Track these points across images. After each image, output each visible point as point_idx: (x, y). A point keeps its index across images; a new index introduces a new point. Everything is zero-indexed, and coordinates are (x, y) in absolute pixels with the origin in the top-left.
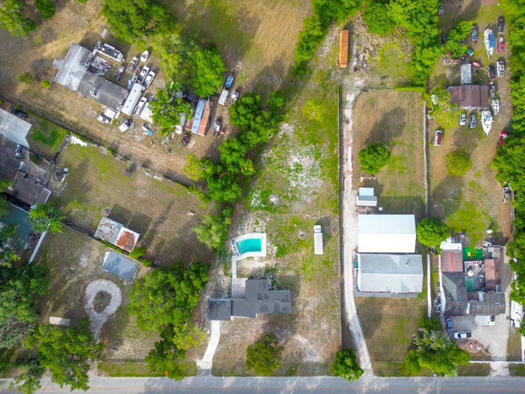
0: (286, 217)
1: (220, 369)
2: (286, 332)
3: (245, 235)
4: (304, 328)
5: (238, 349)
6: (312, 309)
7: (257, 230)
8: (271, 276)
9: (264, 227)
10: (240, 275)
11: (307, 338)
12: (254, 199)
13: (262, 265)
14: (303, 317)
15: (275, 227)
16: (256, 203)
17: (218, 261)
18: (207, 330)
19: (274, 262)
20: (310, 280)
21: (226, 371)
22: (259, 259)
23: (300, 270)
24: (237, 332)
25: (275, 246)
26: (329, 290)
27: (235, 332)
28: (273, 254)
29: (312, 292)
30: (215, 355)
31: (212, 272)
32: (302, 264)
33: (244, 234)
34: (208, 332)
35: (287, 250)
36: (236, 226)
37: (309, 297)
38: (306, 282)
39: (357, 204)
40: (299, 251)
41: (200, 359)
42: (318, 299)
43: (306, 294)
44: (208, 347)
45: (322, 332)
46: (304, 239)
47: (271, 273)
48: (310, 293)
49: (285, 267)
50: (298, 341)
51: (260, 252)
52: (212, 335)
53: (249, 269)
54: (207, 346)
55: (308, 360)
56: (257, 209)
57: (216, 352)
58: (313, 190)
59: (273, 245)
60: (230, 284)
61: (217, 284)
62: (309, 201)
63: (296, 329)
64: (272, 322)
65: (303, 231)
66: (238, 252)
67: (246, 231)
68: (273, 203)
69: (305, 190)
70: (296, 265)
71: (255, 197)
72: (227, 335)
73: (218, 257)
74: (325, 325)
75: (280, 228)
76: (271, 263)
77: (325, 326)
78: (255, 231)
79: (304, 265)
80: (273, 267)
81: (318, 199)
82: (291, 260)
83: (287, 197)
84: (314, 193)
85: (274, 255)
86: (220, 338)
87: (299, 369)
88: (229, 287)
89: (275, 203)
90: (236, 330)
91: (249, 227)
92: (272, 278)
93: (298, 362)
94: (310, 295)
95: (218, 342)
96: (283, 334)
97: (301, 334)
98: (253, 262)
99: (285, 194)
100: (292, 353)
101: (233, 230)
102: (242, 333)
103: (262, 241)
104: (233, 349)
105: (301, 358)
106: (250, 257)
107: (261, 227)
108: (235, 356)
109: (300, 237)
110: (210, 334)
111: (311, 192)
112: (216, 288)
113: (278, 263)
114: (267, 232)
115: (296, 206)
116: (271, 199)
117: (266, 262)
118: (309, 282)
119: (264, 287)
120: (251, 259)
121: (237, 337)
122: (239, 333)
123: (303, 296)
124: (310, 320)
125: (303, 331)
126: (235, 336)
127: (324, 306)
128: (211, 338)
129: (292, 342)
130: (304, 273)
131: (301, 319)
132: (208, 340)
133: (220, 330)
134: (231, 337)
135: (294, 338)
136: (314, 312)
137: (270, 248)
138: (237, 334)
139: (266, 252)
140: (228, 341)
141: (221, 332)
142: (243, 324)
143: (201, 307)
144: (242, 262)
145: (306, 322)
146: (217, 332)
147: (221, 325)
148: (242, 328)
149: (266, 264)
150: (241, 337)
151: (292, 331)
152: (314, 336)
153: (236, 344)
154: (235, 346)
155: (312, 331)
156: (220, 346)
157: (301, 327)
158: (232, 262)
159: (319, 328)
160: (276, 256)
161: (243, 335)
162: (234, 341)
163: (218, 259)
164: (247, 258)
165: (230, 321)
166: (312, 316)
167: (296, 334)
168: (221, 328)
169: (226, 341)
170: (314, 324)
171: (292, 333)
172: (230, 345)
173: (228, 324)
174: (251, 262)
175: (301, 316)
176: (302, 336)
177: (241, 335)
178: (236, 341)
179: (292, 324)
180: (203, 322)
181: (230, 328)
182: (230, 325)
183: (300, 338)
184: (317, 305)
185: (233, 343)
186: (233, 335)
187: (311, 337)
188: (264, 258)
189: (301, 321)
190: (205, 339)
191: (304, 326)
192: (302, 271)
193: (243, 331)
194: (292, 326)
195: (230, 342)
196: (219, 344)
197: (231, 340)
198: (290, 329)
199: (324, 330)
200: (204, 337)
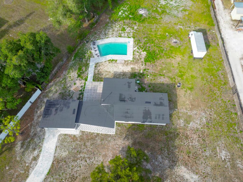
0: (156, 27)
2: (161, 160)
3: (109, 39)
4: (191, 155)
6: (199, 127)
7: (123, 35)
8: (138, 82)
9: (131, 33)
10: (97, 78)
11: (197, 174)
12: (122, 11)
13: (128, 69)
14: (187, 137)
15: (144, 34)
16: (124, 15)
17: (71, 63)
18: (34, 149)
19: (143, 67)
20: (191, 89)
22: (124, 62)
23: (176, 77)
24: (81, 155)
25: (144, 51)
26: (220, 102)
27: (79, 156)
28: (141, 59)
29: (196, 103)
31: (63, 73)
32: (177, 71)
33: (107, 38)
34: (36, 152)
35: (159, 56)
36: (99, 31)
37: (191, 110)
38: (186, 91)
39: (233, 19)
40: (172, 57)
42: (206, 113)
43: (188, 107)
45: (221, 163)
46: (177, 46)
47: (138, 78)
48: (192, 105)
49: (157, 72)
51: (126, 56)
52: (41, 158)
53: (110, 72)
54: (27, 177)
56: (124, 18)
58: (183, 8)
59: (141, 50)
60: (83, 87)
61: (65, 88)
62: (180, 15)
63: (176, 156)
64: (139, 142)
65: (176, 38)
66: (99, 55)
67: (110, 36)
68: (142, 15)
69: (175, 7)
70: (169, 71)
71: (123, 10)
72: (64, 160)
73: (73, 58)
74: (224, 152)
75: (150, 36)
76: (139, 68)
77: (223, 154)
78: (121, 36)
79: (180, 72)
80: (141, 72)
81: (190, 14)
82: (164, 66)
83: (157, 11)
84: (185, 10)
85: (143, 60)
86: (53, 163)
88: (81, 90)
89: (144, 15)
90: (80, 153)
91: (113, 32)
92: (139, 83)
94: (193, 107)
95: (46, 172)
96: (156, 163)
97: (186, 165)
98: (116, 65)
99: (155, 9)
101: (96, 34)
102: (89, 158)
103: (128, 45)
106: (113, 60)
107: (128, 33)
109: (173, 44)
110: (38, 156)
111: (181, 9)
112: (63, 91)
113: (147, 67)
114: (134, 38)
115: (166, 19)
116: (140, 12)
117: (132, 66)
118: (189, 92)
119: (129, 87)
120: (114, 62)
121: (80, 165)
122: (85, 157)
123: (182, 108)
124: (198, 144)
125: (189, 161)
126: (77, 163)
127: (217, 123)
128: (37, 164)
129: (173, 179)
130: (182, 81)
131: (183, 141)
132: (31, 167)
133: (56, 150)
134: (71, 163)
135: (176, 173)
136: (202, 131)
137: (138, 52)
138: (80, 159)
139: (132, 56)
140: (65, 171)
141: (55, 154)
142: (93, 142)
143: (35, 114)
144: (102, 64)
145: (192, 146)
146: (49, 154)
147: (58, 142)
148: (90, 149)
149: (132, 68)
150: (87, 165)
151: (171, 159)
152: (209, 170)
153: (77, 176)
154: (74, 180)
155: (204, 162)
156: (49, 179)
157: (185, 153)
158: (89, 63)
159: (215, 157)
160: (145, 61)
161: (91, 161)
162: (75, 172)
163: (72, 60)
164: (109, 61)
165: (75, 136)
166: (201, 137)
167: (177, 165)
168: (58, 147)
169: (61, 170)
170: (205, 150)
171: (171, 162)
172: (66, 179)
173: (69, 142)
174: (114, 65)
175: (182, 136)
176: (188, 169)
177: (88, 160)
178: (78, 171)
179: (170, 148)
180: (31, 136)
181: (72, 148)
182: (73, 144)
183: (185, 172)
184: (205, 121)
185: (72, 176)
186: (75, 161)
187: (203, 172)
188: (129, 62)
189: (184, 144)
190: (27, 165)
191: (190, 152)
192: (179, 79)
193: (92, 154)
194: (170, 152)
195: (68, 172)
196: (47, 174)
197: (70, 168)
198: (167, 155)
199: (223, 161)
200: (26, 161)
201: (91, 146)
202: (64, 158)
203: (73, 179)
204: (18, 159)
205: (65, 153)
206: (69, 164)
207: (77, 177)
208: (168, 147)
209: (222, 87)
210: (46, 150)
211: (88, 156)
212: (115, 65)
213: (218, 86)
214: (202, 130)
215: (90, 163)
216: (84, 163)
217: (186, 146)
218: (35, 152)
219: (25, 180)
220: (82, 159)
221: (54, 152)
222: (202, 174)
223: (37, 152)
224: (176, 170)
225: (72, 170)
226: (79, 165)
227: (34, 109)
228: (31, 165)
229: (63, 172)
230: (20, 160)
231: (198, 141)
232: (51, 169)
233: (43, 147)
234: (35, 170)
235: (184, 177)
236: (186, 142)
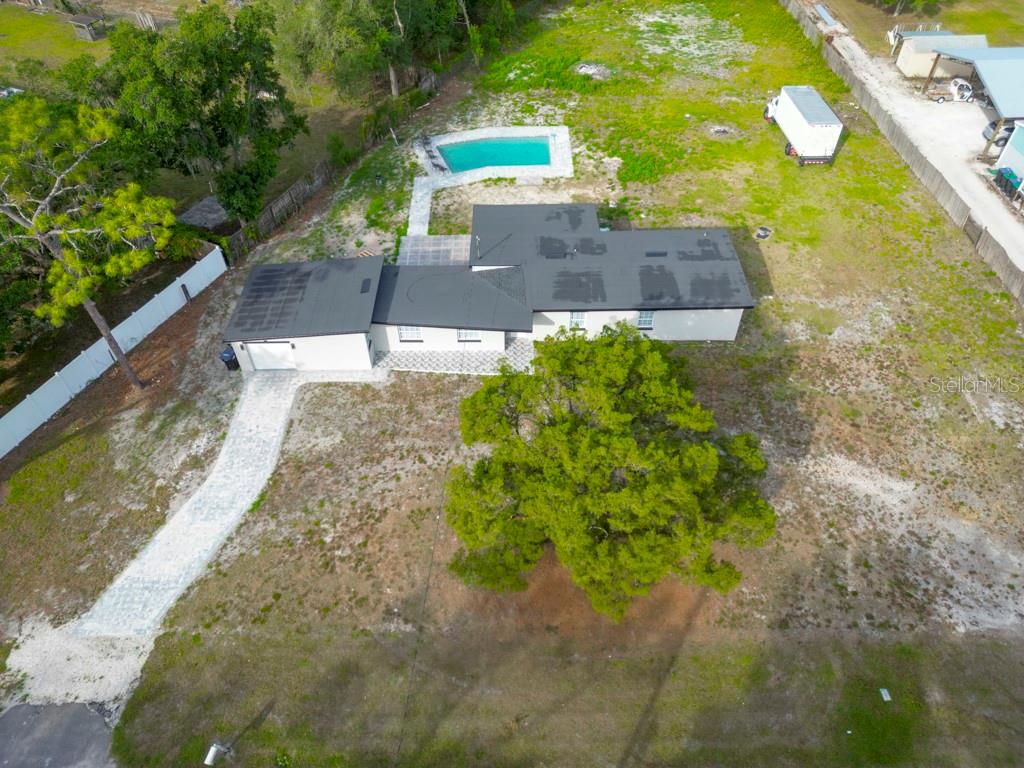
0: (646, 102)
1: (207, 703)
3: (477, 130)
4: (863, 420)
5: (394, 545)
6: (873, 339)
7: (528, 121)
9: (558, 117)
10: (444, 225)
11: (905, 476)
12: (518, 71)
13: (559, 199)
14: (831, 371)
15: (606, 118)
16: (526, 78)
17: (342, 193)
18: (195, 433)
19: (615, 194)
20: (810, 241)
21: (257, 722)
22: (541, 182)
23: (747, 214)
24: (399, 442)
25: (611, 156)
26: (932, 268)
27: (389, 445)
28: (604, 173)
29: (841, 277)
30: (202, 583)
31: (310, 218)
32: (746, 198)
34: (201, 444)
35: (669, 166)
36: (441, 116)
37: (827, 295)
38: (793, 248)
39: (910, 75)
40: (721, 168)
41: (57, 622)
42: (885, 300)
43: (811, 287)
44: (162, 535)
46: (732, 142)
47: (602, 220)
48: (827, 283)
49: (670, 205)
50: (847, 492)
51: (547, 167)
52: (222, 459)
54: (161, 522)
55: (988, 621)
56: (527, 86)
57: (215, 565)
58: (730, 58)
59: (601, 154)
60: (393, 252)
61: (320, 257)
62: (723, 74)
63: (803, 424)
65: (721, 123)
67: (483, 124)
68: (588, 77)
69: (700, 58)
70: (718, 200)
72: (326, 461)
74: (995, 404)
75: (629, 122)
76: (602, 195)
77: (996, 411)
78: (521, 124)
79: (759, 201)
80: (612, 206)
81: (758, 71)
82: (694, 188)
83: (639, 67)
84: (736, 64)
85: (612, 176)
86: (276, 473)
87: (936, 696)
89: (598, 77)
90: (393, 435)
91: (494, 117)
93: (908, 638)
94: (833, 287)
95: (247, 501)
97: (851, 451)
98: (512, 190)
99: (632, 63)
100: (832, 570)
101: (429, 122)
102: (435, 451)
103: (551, 142)
104: (358, 539)
105: (923, 611)
106: (500, 179)
107: (547, 116)
108: (364, 588)
109: (715, 137)
110: (211, 454)
111: (723, 61)
113: (632, 194)
114: (570, 125)
115: (676, 83)
116: (581, 71)
117: (573, 192)
118: (804, 249)
120: (504, 183)
121: (398, 472)
122: (417, 447)
123: (792, 292)
124: (882, 386)
125: (859, 438)
126: (385, 467)
127: (938, 323)
128: (204, 479)
129: (805, 499)
130: (771, 222)
131: (818, 382)
132: (177, 491)
133: (288, 432)
134: (358, 468)
135: (813, 477)
136: (887, 352)
137: (590, 157)
138: (397, 453)
139: (572, 166)
140: (329, 496)
141: (286, 446)
142: (446, 402)
143: (199, 331)
144: (461, 191)
145: (860, 394)
146: (258, 446)
147: (299, 408)
148: (437, 423)
149: (574, 197)
150: (428, 472)
151: (785, 437)
152: (950, 462)
153: (386, 509)
154: (372, 521)
155: (924, 439)
156: (261, 524)
157: (835, 414)
158: (411, 191)
159: (966, 420)
160: (620, 179)
161: (445, 457)
162: (375, 495)
163: (346, 185)
164: (485, 181)
165: (367, 387)
166: (888, 367)
167: (813, 451)
168: (296, 422)
169: (315, 494)
170: (917, 405)
171: (783, 445)
172: (336, 520)
173: (345, 404)
174: (504, 190)
175: (812, 367)
176: (862, 462)
177: (429, 459)
178: (390, 491)
179: (769, 403)
180: (181, 395)
181: (356, 424)
182: (363, 409)
183: (851, 473)
184: (891, 323)
185: (361, 508)
186: (371, 461)
187: (931, 469)
188: (563, 180)
189: (824, 390)
190: (160, 483)
191: (856, 413)
192: (760, 218)
193: (443, 436)
194: (772, 415)
195: (344, 497)
196: (251, 511)
197: (351, 486)
198: (762, 426)
199: (1002, 431)
200: (156, 472)
201: (439, 413)
202: (325, 457)
203: (368, 518)
204: (119, 466)
205: (328, 438)
206: (350, 472)
207: (385, 512)
208: (764, 402)
209: (925, 232)
210: (248, 434)
211: (430, 443)
212: (508, 192)
213: (910, 229)
214: (884, 346)
215: (439, 464)
216: (416, 467)
217: (833, 395)
218: (197, 442)
219: (147, 536)
220: (405, 454)
221: (280, 439)
222: (928, 476)
223: (205, 440)
224: (810, 467)
225: (361, 489)
226: (393, 474)
227: (197, 317)
228: (177, 483)
229: (321, 497)
230: (130, 470)
231: (881, 378)
232: (269, 493)
233: (232, 426)
234: (194, 498)
235: (851, 489)
236: (832, 384)
